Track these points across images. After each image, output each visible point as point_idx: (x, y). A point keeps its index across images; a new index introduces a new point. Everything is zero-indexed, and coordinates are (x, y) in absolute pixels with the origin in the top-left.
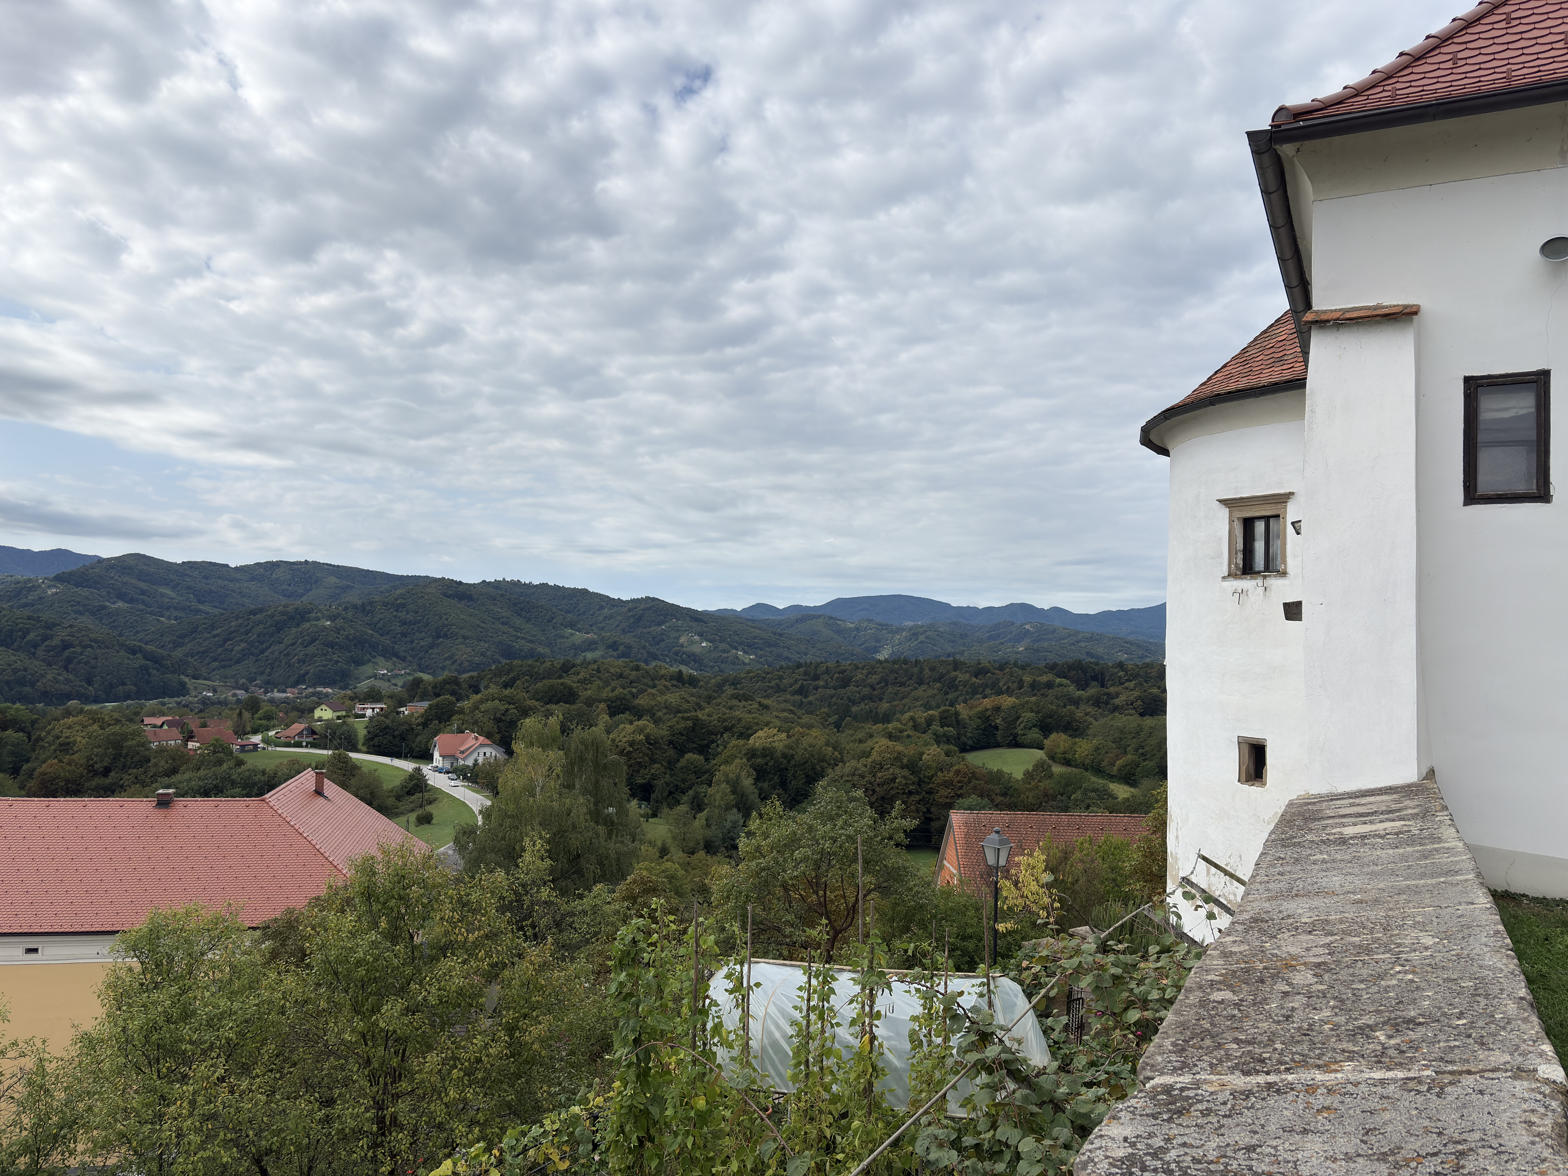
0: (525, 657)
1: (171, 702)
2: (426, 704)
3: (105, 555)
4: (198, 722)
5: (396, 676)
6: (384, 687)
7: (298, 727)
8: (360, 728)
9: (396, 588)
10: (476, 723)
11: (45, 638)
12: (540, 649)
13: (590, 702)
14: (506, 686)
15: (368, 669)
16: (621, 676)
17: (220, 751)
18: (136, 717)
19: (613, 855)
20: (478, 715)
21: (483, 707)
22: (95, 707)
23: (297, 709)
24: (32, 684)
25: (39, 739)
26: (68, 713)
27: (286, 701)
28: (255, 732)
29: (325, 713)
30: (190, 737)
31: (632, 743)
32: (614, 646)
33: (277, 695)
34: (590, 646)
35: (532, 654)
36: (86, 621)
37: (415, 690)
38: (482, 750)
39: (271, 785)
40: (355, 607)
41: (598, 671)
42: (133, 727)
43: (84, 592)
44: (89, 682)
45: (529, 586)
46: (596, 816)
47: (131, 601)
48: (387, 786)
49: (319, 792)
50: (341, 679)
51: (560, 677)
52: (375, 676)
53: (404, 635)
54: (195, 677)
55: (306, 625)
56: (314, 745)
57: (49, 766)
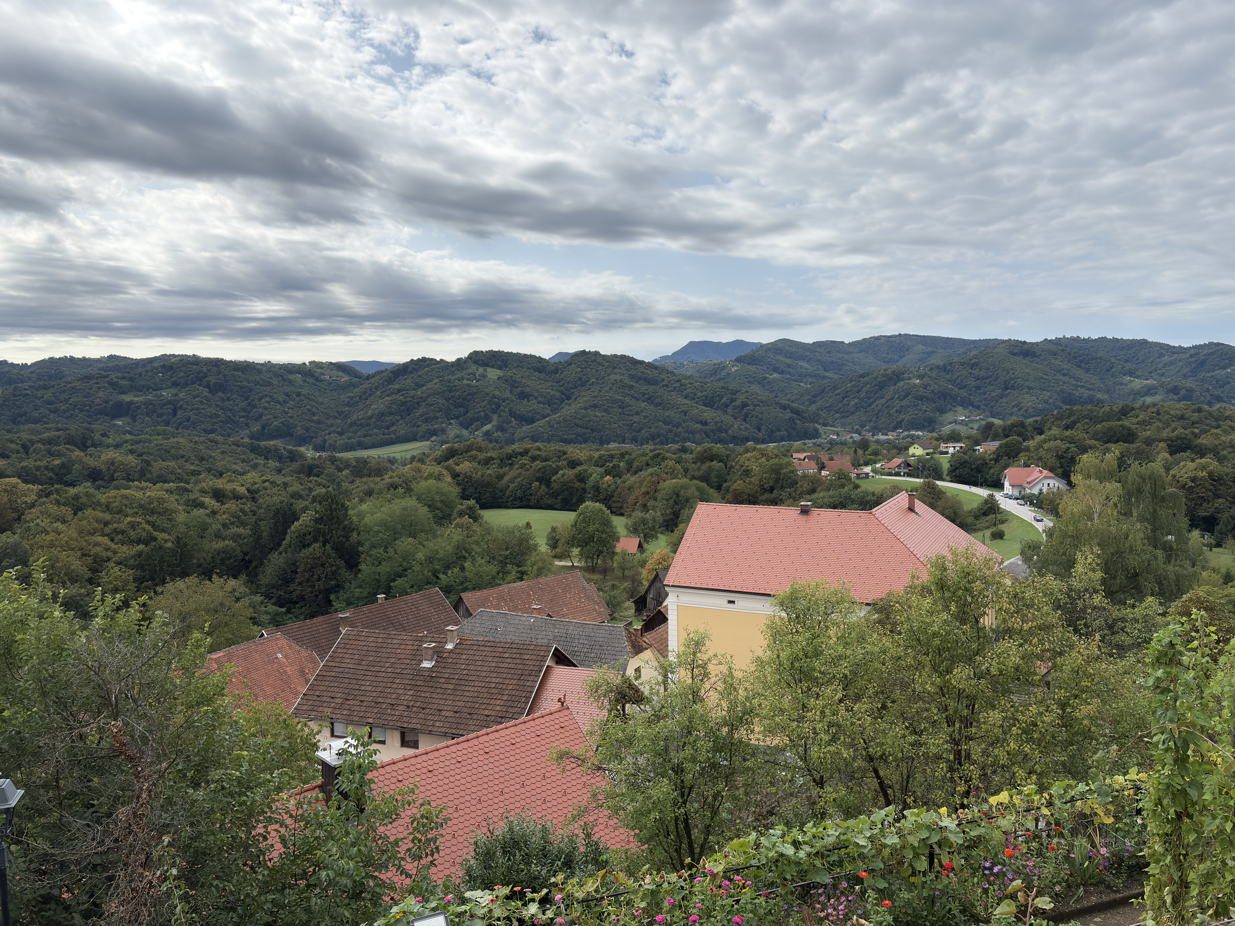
0: (1085, 403)
1: (810, 443)
2: (997, 444)
3: (765, 341)
4: (827, 457)
5: (972, 421)
6: (962, 430)
7: (897, 461)
8: (945, 462)
9: (970, 350)
10: (1040, 459)
11: (733, 400)
12: (1100, 396)
13: (1149, 442)
14: (1067, 428)
15: (949, 416)
16: (1182, 417)
17: (842, 477)
18: (787, 453)
19: (1172, 576)
20: (1042, 452)
21: (1046, 446)
22: (763, 446)
23: (895, 447)
24: (726, 431)
25: (732, 467)
26: (747, 451)
27: (888, 442)
28: (866, 464)
29: (916, 451)
30: (822, 467)
31: (1193, 480)
32: (1175, 390)
33: (881, 437)
34: (1150, 391)
35: (1091, 400)
36: (755, 388)
37: (988, 432)
38: (1046, 482)
39: (877, 503)
40: (938, 367)
41: (1158, 413)
42: (787, 460)
43: (753, 368)
44: (759, 430)
45: (1088, 341)
46: (1154, 541)
47: (782, 372)
48: (967, 507)
49: (911, 509)
50: (929, 424)
51: (1119, 419)
52: (955, 422)
53: (978, 388)
54: (825, 425)
55: (901, 384)
56: (909, 475)
57: (738, 485)
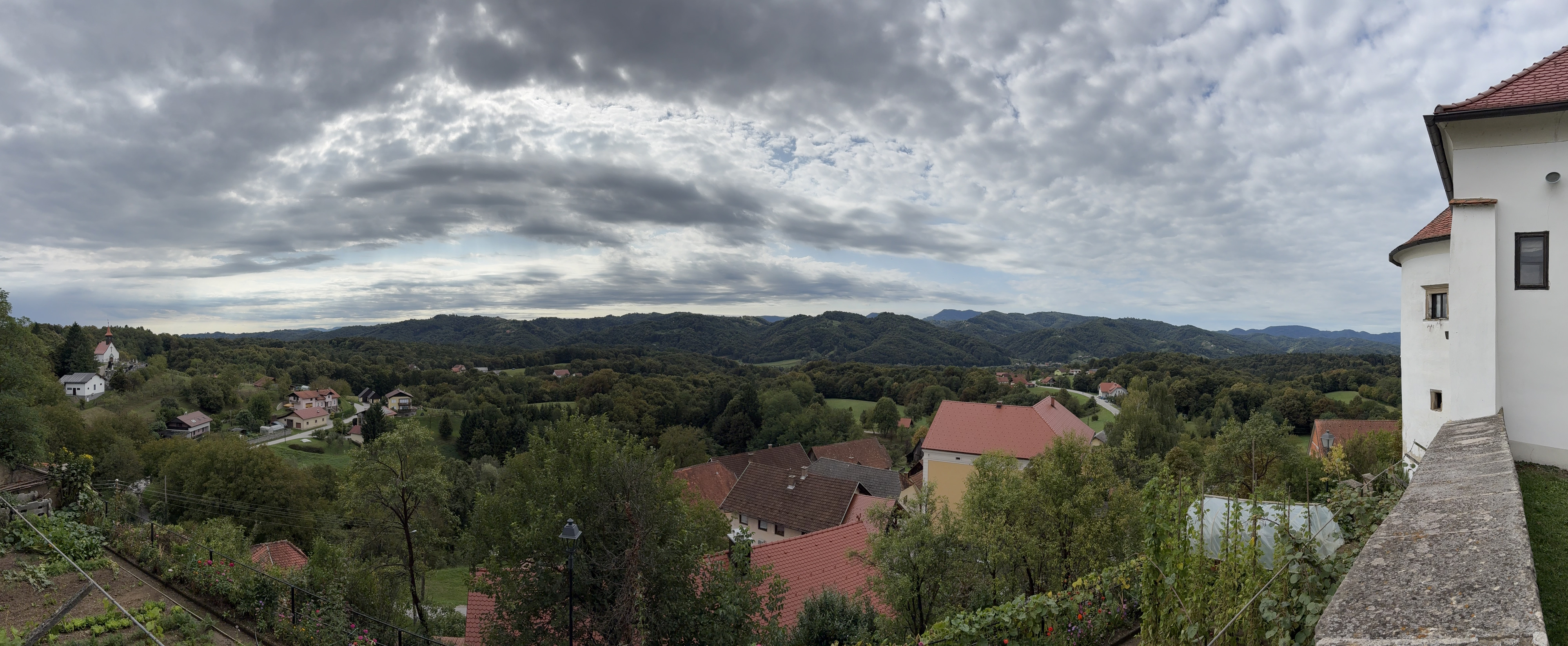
0: (1136, 351)
1: (1005, 367)
2: (1096, 370)
3: (984, 311)
4: (1014, 375)
5: (1085, 358)
6: (1081, 362)
7: (1049, 378)
8: (1071, 379)
9: (1085, 322)
10: (1115, 378)
11: (966, 342)
12: (1143, 347)
13: (1162, 371)
14: (1128, 363)
15: (1074, 355)
16: (1176, 359)
17: (1021, 386)
18: (994, 372)
20: (1117, 375)
21: (1118, 372)
22: (981, 368)
23: (1048, 371)
24: (962, 359)
25: (964, 379)
26: (972, 370)
27: (1045, 368)
28: (1033, 379)
29: (1058, 373)
30: (1011, 381)
31: (1180, 389)
32: (1174, 346)
33: (1041, 365)
34: (1164, 346)
35: (1139, 349)
36: (978, 336)
37: (1092, 364)
38: (1118, 390)
39: (1038, 401)
40: (1070, 330)
41: (1167, 357)
42: (993, 376)
43: (977, 325)
44: (979, 359)
45: (1138, 320)
46: (1162, 421)
47: (992, 328)
48: (1081, 404)
49: (1053, 405)
50: (1065, 359)
51: (1151, 359)
52: (1077, 358)
53: (1088, 341)
54: (1013, 358)
55: (1052, 337)
56: (1054, 386)
57: (967, 389)
